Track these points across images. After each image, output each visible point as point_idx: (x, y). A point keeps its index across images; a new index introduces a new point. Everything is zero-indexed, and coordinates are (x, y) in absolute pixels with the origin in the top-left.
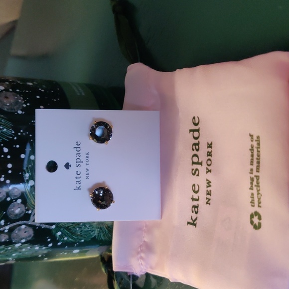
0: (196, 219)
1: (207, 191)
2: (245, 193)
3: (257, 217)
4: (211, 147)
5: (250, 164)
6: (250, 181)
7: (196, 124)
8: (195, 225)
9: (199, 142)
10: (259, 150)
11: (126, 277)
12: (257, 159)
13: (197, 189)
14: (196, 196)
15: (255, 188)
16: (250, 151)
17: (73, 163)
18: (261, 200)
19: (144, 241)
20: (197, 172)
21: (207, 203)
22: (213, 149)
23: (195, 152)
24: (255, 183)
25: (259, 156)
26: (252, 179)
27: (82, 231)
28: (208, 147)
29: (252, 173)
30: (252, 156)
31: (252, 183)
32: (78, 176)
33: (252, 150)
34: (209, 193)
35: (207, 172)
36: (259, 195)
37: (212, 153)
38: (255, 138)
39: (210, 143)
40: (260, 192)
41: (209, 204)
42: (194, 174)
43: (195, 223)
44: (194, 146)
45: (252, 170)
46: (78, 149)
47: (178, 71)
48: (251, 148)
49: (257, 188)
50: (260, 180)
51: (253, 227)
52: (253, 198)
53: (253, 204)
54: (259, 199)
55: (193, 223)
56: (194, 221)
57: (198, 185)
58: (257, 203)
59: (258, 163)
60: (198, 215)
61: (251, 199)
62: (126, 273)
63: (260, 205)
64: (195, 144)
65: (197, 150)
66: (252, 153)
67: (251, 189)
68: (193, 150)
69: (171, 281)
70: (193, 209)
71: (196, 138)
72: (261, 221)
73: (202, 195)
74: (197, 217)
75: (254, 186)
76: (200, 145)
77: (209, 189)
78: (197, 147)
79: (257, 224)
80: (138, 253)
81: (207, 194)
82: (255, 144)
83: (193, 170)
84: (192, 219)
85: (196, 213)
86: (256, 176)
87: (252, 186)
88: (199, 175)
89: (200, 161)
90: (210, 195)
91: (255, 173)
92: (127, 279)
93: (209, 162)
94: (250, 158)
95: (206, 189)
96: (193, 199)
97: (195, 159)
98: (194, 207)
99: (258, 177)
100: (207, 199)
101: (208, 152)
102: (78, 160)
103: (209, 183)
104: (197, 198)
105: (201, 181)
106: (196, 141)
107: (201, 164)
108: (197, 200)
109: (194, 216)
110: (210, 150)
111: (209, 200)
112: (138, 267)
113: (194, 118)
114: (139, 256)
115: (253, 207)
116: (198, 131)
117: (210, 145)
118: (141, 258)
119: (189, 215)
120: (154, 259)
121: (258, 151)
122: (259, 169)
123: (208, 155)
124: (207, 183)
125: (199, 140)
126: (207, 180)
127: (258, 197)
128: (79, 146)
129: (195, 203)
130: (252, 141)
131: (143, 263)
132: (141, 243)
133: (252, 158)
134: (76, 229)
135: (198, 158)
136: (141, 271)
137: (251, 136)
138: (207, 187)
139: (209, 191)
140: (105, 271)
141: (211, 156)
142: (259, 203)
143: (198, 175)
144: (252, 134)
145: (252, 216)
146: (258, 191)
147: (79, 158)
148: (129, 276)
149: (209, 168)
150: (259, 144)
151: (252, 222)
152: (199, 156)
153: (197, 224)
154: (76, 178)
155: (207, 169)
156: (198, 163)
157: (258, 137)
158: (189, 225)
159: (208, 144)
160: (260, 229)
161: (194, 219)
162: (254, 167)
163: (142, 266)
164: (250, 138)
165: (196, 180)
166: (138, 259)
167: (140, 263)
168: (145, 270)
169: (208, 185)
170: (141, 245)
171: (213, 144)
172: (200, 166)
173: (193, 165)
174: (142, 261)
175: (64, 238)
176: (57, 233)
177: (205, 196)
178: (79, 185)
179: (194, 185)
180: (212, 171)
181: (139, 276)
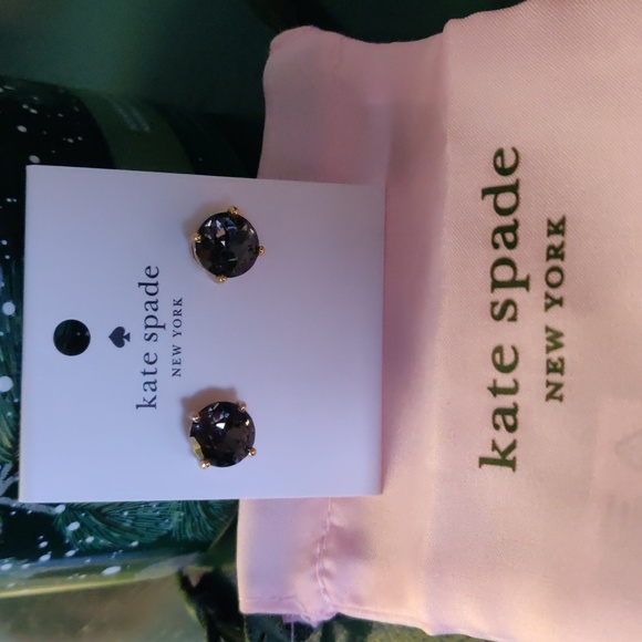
0: (512, 447)
1: (549, 361)
4: (562, 233)
7: (504, 171)
8: (512, 464)
9: (516, 222)
11: (277, 631)
13: (508, 360)
14: (505, 381)
19: (333, 526)
20: (510, 310)
21: (550, 396)
22: (570, 237)
23: (504, 252)
27: (136, 519)
28: (550, 233)
32: (150, 368)
34: (554, 368)
35: (547, 307)
37: (566, 250)
39: (555, 221)
41: (560, 399)
42: (498, 318)
43: (510, 457)
44: (499, 235)
46: (152, 289)
55: (505, 459)
56: (504, 454)
57: (514, 349)
62: (278, 618)
64: (501, 230)
65: (511, 246)
68: (496, 246)
69: (429, 632)
70: (499, 419)
71: (505, 212)
73: (531, 376)
74: (515, 442)
76: (520, 231)
77: (554, 355)
78: (510, 237)
80: (314, 560)
81: (550, 371)
83: (494, 304)
84: (495, 447)
85: (512, 429)
88: (519, 316)
89: (521, 276)
90: (561, 371)
92: (282, 637)
93: (555, 277)
95: (544, 357)
96: (495, 391)
97: (504, 273)
98: (500, 411)
100: (548, 384)
101: (551, 247)
102: (151, 322)
103: (554, 339)
104: (512, 385)
105: (526, 334)
106: (507, 221)
107: (525, 284)
108: (513, 391)
110: (556, 240)
111: (558, 386)
112: (313, 602)
113: (500, 153)
114: (317, 568)
116: (514, 189)
118: (325, 573)
119: (484, 437)
123: (549, 257)
124: (549, 339)
125: (517, 215)
126: (548, 329)
128: (153, 280)
129: (506, 401)
131: (329, 585)
132: (324, 533)
134: (121, 513)
135: (515, 269)
136: (322, 612)
138: (549, 350)
139: (555, 360)
140: (198, 614)
141: (562, 257)
143: (513, 319)
147: (153, 313)
148: (288, 626)
149: (556, 293)
152: (516, 261)
153: (517, 462)
154: (145, 374)
155: (547, 296)
156: (513, 283)
158: (485, 467)
159: (550, 223)
161: (503, 446)
163: (326, 598)
165: (505, 334)
166: (314, 577)
167: (321, 586)
168: (335, 606)
169: (551, 344)
170: (323, 538)
171: (568, 224)
172: (523, 290)
173: (497, 291)
174: (325, 580)
175: (84, 539)
176: (68, 525)
177: (543, 377)
178: (152, 394)
179: (499, 350)
180: (565, 302)
181: (314, 625)
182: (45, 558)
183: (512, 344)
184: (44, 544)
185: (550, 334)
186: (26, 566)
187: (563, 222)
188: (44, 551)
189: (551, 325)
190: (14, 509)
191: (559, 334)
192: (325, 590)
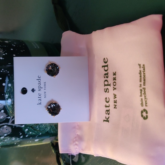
0: (109, 118)
1: (114, 100)
2: (137, 99)
3: (145, 112)
4: (115, 75)
5: (139, 81)
6: (140, 92)
7: (106, 63)
8: (108, 121)
10: (144, 72)
11: (67, 157)
12: (144, 78)
13: (108, 101)
14: (107, 104)
15: (143, 95)
16: (139, 74)
17: (36, 89)
18: (147, 102)
19: (77, 135)
20: (108, 90)
21: (115, 108)
22: (117, 76)
23: (106, 79)
24: (143, 92)
25: (144, 76)
26: (141, 90)
27: (40, 128)
28: (114, 75)
29: (141, 87)
30: (141, 77)
31: (141, 93)
33: (140, 73)
34: (115, 102)
35: (114, 90)
36: (146, 99)
37: (116, 78)
38: (142, 66)
39: (114, 73)
40: (146, 97)
41: (116, 108)
42: (106, 92)
43: (108, 120)
44: (105, 75)
45: (141, 85)
46: (39, 80)
47: (93, 32)
48: (139, 72)
49: (144, 95)
50: (146, 90)
51: (143, 118)
52: (142, 101)
53: (142, 105)
54: (146, 101)
55: (107, 120)
56: (107, 119)
57: (109, 98)
58: (145, 104)
59: (144, 80)
60: (109, 115)
61: (141, 102)
62: (68, 154)
63: (147, 105)
64: (105, 74)
65: (107, 77)
66: (140, 75)
67: (141, 96)
68: (105, 77)
69: (95, 156)
70: (107, 112)
71: (106, 71)
72: (148, 114)
73: (111, 103)
75: (142, 94)
76: (108, 74)
77: (115, 99)
78: (107, 76)
79: (145, 117)
80: (74, 142)
81: (114, 103)
82: (142, 69)
83: (105, 89)
84: (106, 118)
85: (109, 114)
86: (143, 88)
87: (141, 94)
89: (109, 84)
90: (116, 103)
91: (143, 86)
92: (69, 158)
93: (115, 84)
94: (139, 78)
95: (113, 100)
96: (106, 106)
97: (106, 83)
99: (145, 88)
100: (114, 105)
101: (114, 78)
102: (40, 87)
103: (115, 96)
104: (108, 105)
105: (110, 95)
106: (106, 72)
107: (110, 85)
108: (109, 107)
109: (107, 116)
110: (115, 76)
111: (116, 105)
112: (74, 150)
113: (104, 59)
114: (75, 143)
115: (142, 107)
116: (107, 66)
117: (114, 74)
118: (76, 144)
119: (104, 116)
120: (84, 145)
121: (144, 74)
122: (145, 84)
123: (114, 80)
124: (114, 96)
125: (108, 71)
126: (114, 94)
127: (145, 100)
128: (40, 79)
129: (108, 109)
130: (140, 68)
132: (76, 136)
133: (140, 78)
135: (108, 82)
136: (76, 152)
137: (140, 65)
138: (114, 98)
139: (115, 100)
141: (115, 80)
142: (146, 104)
143: (108, 92)
144: (140, 64)
145: (142, 112)
146: (145, 97)
147: (40, 85)
148: (70, 156)
149: (115, 87)
150: (144, 69)
151: (142, 116)
152: (108, 80)
153: (109, 121)
154: (39, 97)
155: (114, 88)
156: (108, 85)
157: (144, 65)
158: (104, 122)
159: (113, 73)
160: (147, 119)
161: (107, 118)
162: (142, 83)
163: (77, 150)
164: (139, 66)
165: (107, 95)
166: (74, 145)
167: (76, 147)
168: (79, 151)
169: (115, 97)
170: (76, 137)
171: (116, 73)
172: (110, 86)
173: (105, 86)
174: (76, 146)
175: (29, 133)
176: (25, 129)
177: (113, 104)
178: (40, 102)
179: (106, 98)
180: (116, 89)
181: (75, 155)
182: (22, 137)
183: (108, 97)
184: (21, 134)
185: (114, 95)
186: (18, 139)
187: (115, 73)
188: (21, 135)
189: (114, 93)
190: (14, 126)
191: (116, 95)
192: (76, 148)
